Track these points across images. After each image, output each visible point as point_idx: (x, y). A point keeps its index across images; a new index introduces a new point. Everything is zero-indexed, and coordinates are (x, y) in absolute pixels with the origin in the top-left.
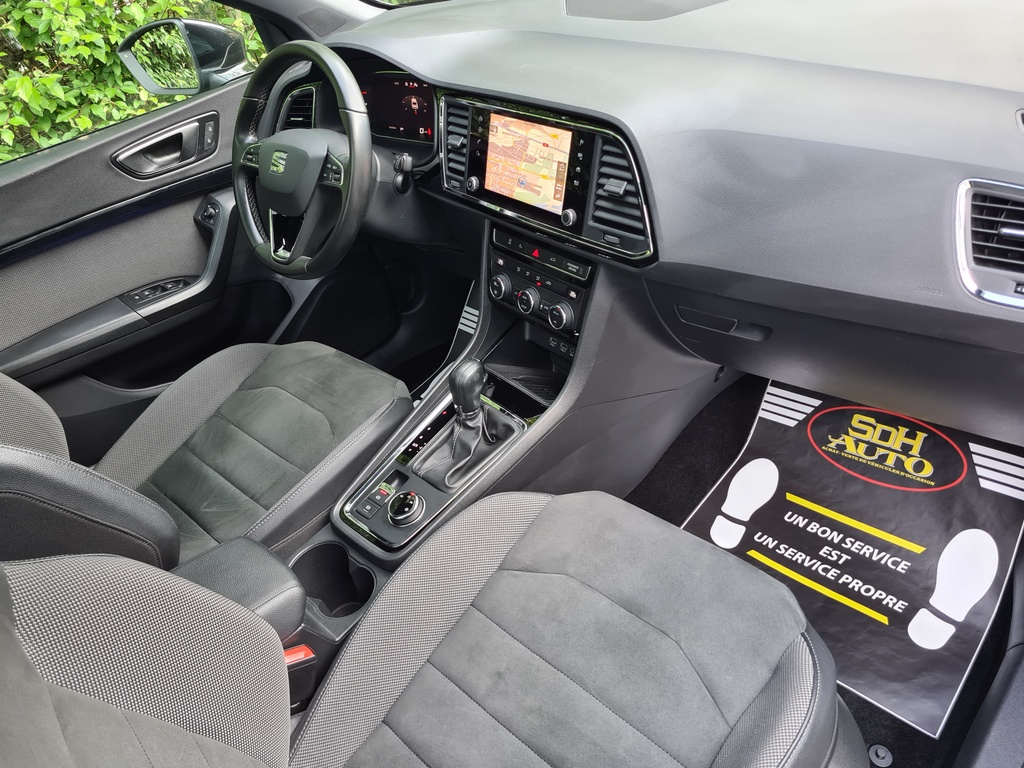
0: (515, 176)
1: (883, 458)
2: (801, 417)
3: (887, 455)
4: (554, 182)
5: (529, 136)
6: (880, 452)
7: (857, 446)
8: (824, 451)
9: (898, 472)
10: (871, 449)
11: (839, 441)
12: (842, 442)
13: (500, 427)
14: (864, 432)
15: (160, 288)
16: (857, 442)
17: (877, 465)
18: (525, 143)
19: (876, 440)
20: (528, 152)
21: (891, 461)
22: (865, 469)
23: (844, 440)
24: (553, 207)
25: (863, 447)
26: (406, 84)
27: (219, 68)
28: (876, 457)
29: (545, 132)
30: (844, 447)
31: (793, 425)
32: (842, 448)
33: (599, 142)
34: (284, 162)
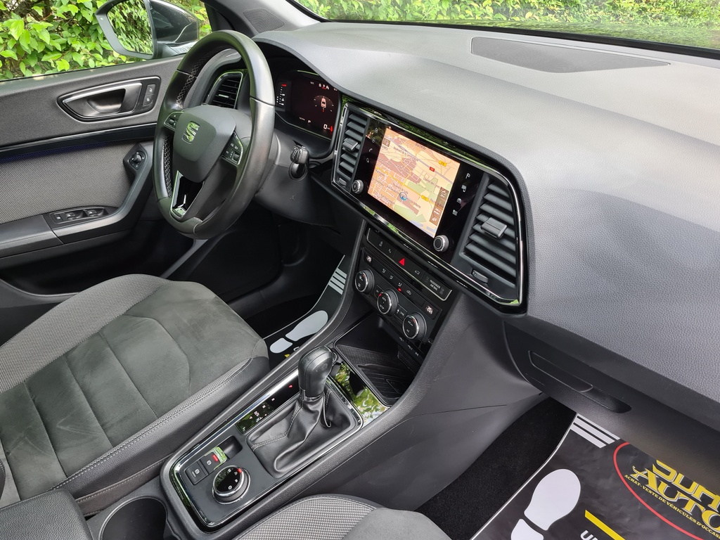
0: (397, 190)
1: (682, 503)
2: (610, 441)
3: (686, 501)
4: (433, 206)
5: (418, 157)
6: (680, 496)
7: (658, 484)
8: (625, 478)
9: (695, 521)
10: (672, 491)
11: (642, 474)
12: (645, 477)
13: (337, 416)
14: (668, 473)
15: (82, 213)
16: (659, 480)
17: (675, 508)
18: (412, 162)
19: (677, 483)
20: (414, 172)
21: (689, 507)
22: (664, 508)
23: (647, 474)
24: (428, 228)
25: (664, 487)
26: (320, 85)
27: (174, 42)
28: (675, 500)
29: (434, 157)
30: (646, 482)
31: (600, 447)
32: (644, 481)
33: (487, 180)
34: (194, 133)
